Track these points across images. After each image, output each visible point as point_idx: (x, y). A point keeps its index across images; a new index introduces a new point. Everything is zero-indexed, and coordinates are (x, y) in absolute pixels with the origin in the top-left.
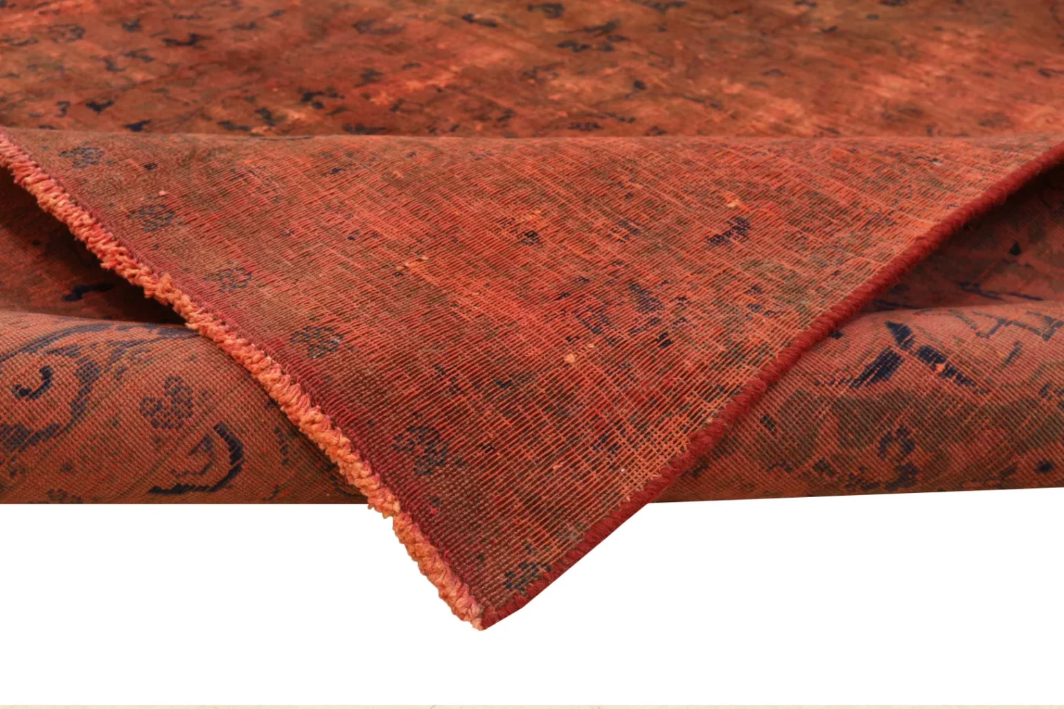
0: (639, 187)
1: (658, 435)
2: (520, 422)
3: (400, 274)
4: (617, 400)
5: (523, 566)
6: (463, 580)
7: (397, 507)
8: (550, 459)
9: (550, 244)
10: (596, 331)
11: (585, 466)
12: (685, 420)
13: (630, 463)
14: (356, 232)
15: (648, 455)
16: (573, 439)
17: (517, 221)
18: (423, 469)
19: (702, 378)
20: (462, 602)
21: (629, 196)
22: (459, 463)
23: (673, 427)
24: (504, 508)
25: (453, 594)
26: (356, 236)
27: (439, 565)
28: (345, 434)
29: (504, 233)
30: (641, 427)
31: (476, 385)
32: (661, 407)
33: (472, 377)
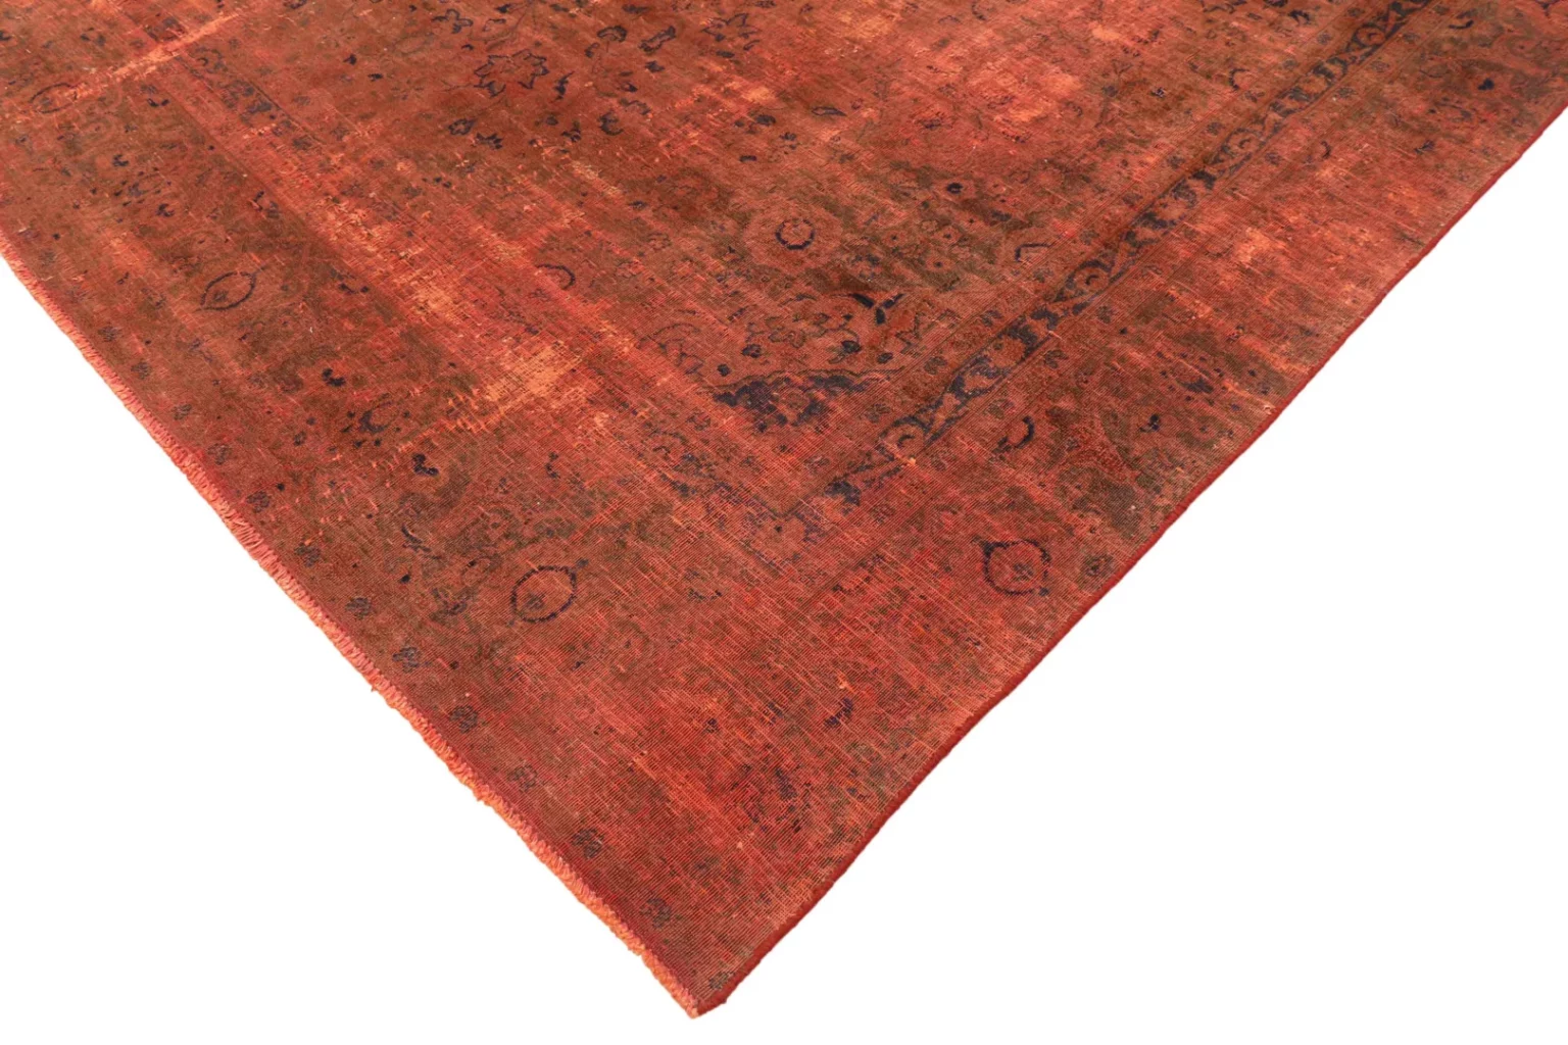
0: (780, 666)
1: (793, 891)
2: (712, 890)
3: (631, 770)
4: (768, 871)
5: (720, 974)
6: (684, 987)
7: (643, 947)
8: (731, 911)
9: (725, 731)
10: (756, 821)
11: (752, 914)
12: (809, 881)
13: (778, 908)
14: (598, 727)
15: (789, 903)
16: (744, 896)
17: (703, 710)
18: (657, 924)
19: (819, 853)
20: (684, 999)
21: (775, 677)
22: (678, 918)
23: (802, 886)
24: (706, 943)
25: (679, 994)
26: (599, 731)
27: (669, 978)
28: (612, 909)
29: (694, 722)
30: (783, 888)
31: (686, 869)
32: (794, 874)
33: (682, 864)
